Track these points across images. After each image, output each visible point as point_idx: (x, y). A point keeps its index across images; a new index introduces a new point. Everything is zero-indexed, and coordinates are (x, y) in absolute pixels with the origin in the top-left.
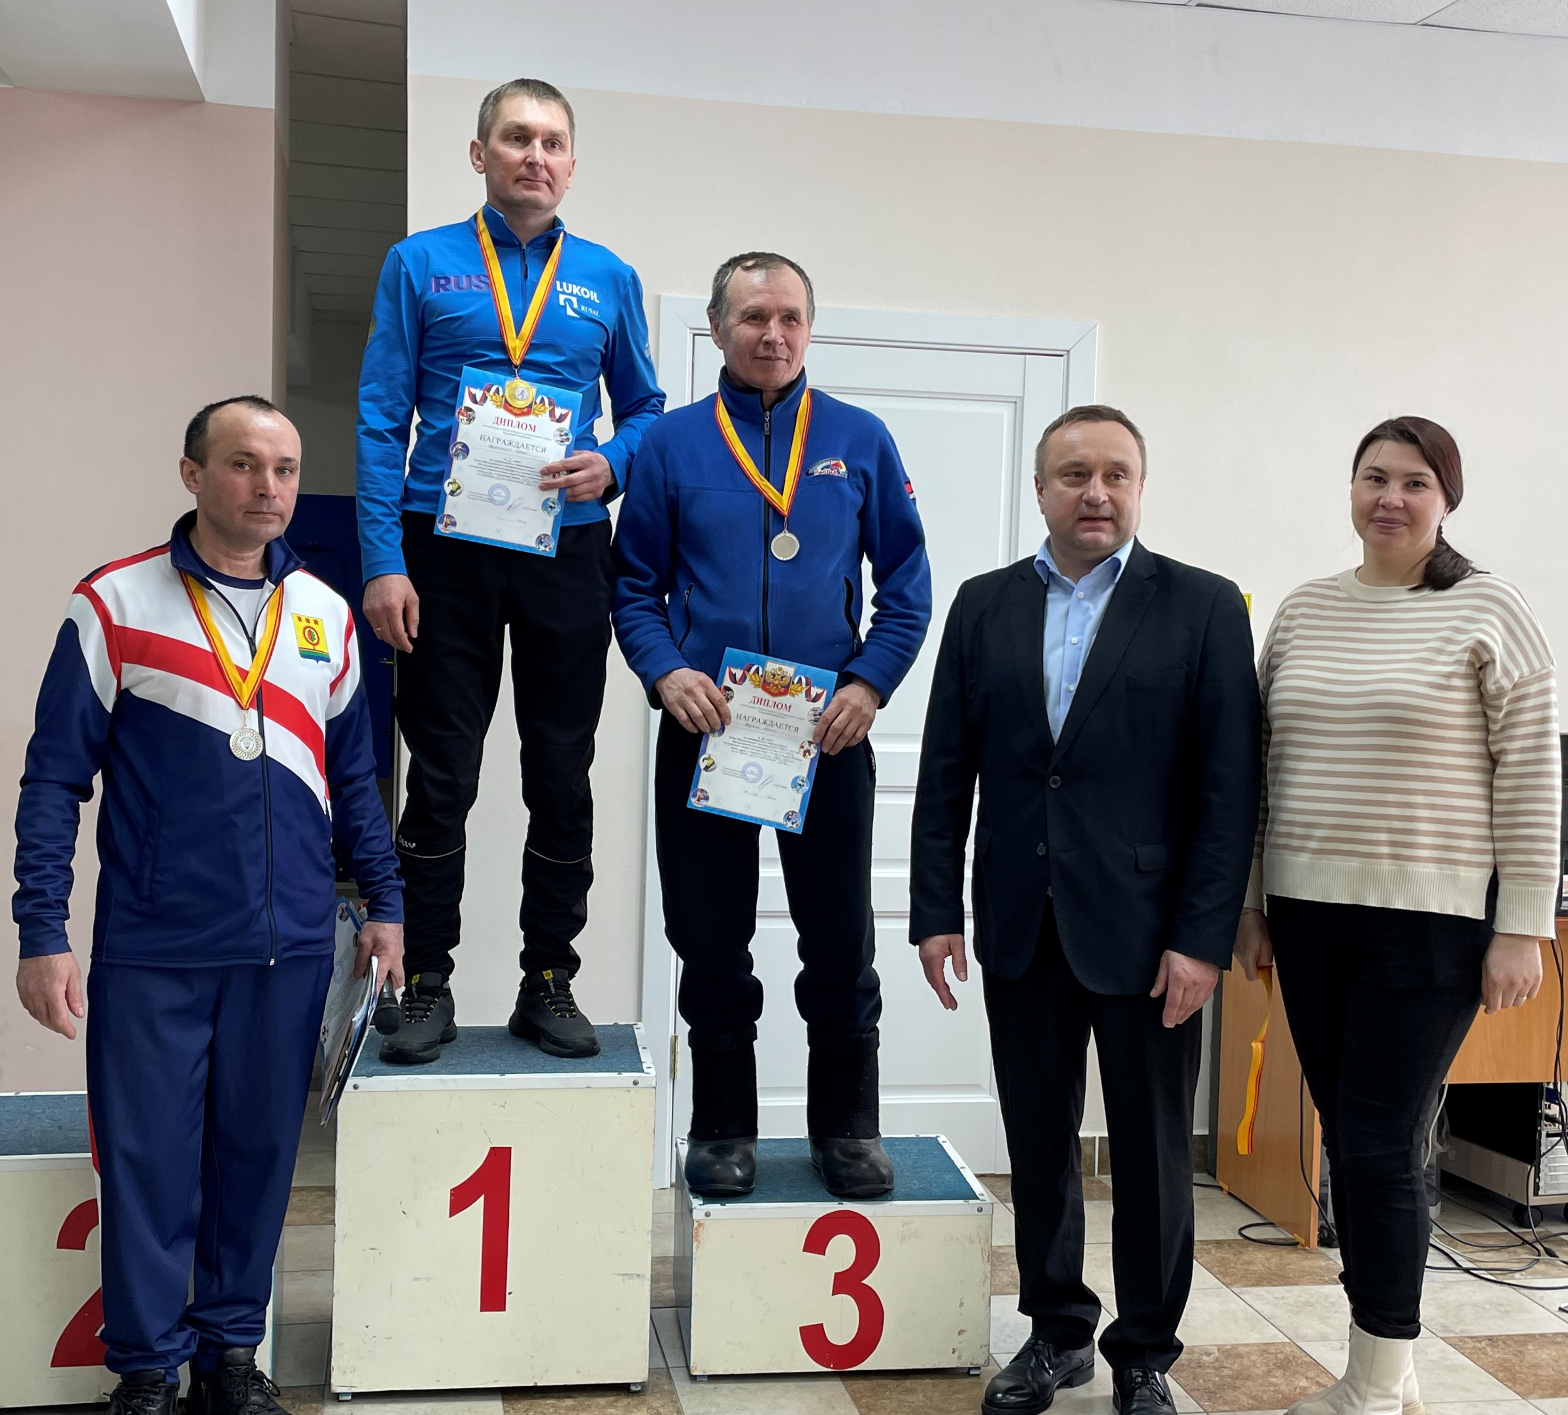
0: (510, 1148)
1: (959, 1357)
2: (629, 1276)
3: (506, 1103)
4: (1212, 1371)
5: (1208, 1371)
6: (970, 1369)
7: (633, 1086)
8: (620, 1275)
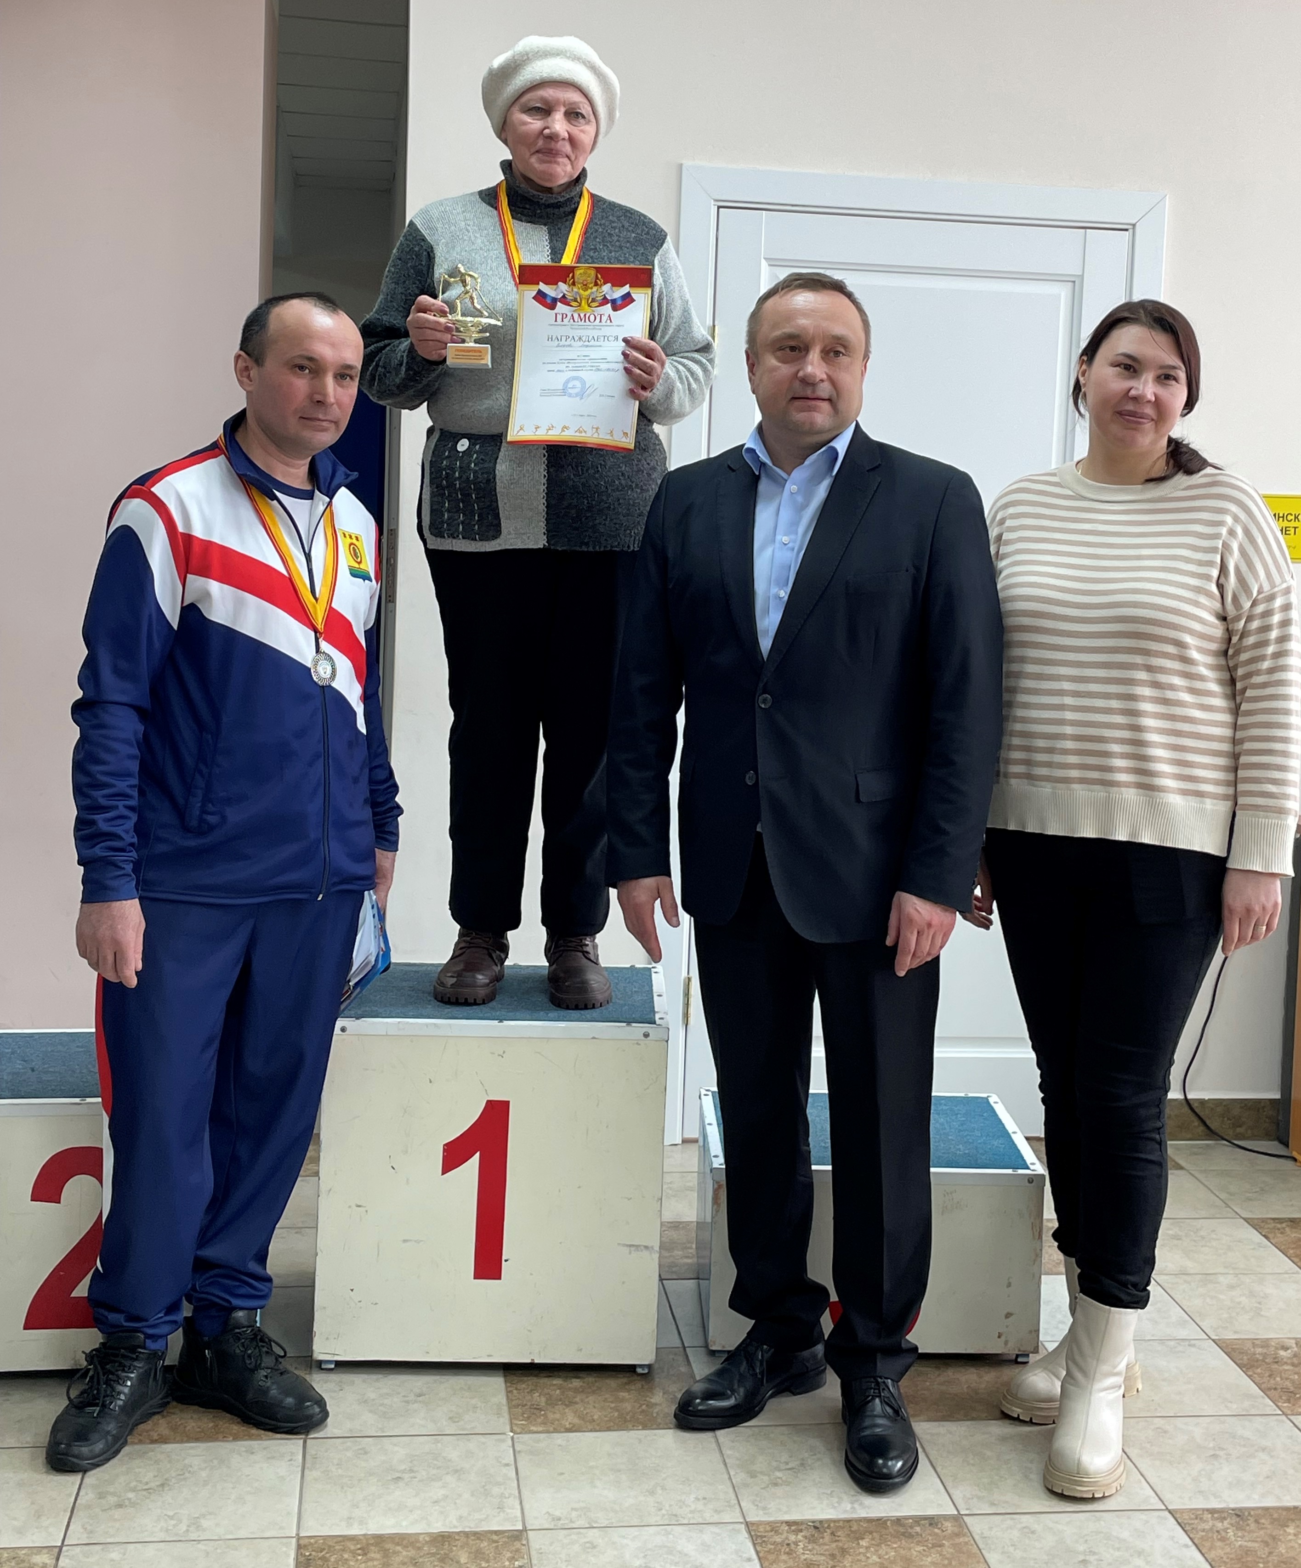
0: (508, 1102)
1: (1006, 1343)
2: (637, 1247)
3: (504, 1052)
4: (1292, 1368)
5: (1286, 1367)
6: (1017, 1356)
7: (643, 1038)
8: (627, 1246)
